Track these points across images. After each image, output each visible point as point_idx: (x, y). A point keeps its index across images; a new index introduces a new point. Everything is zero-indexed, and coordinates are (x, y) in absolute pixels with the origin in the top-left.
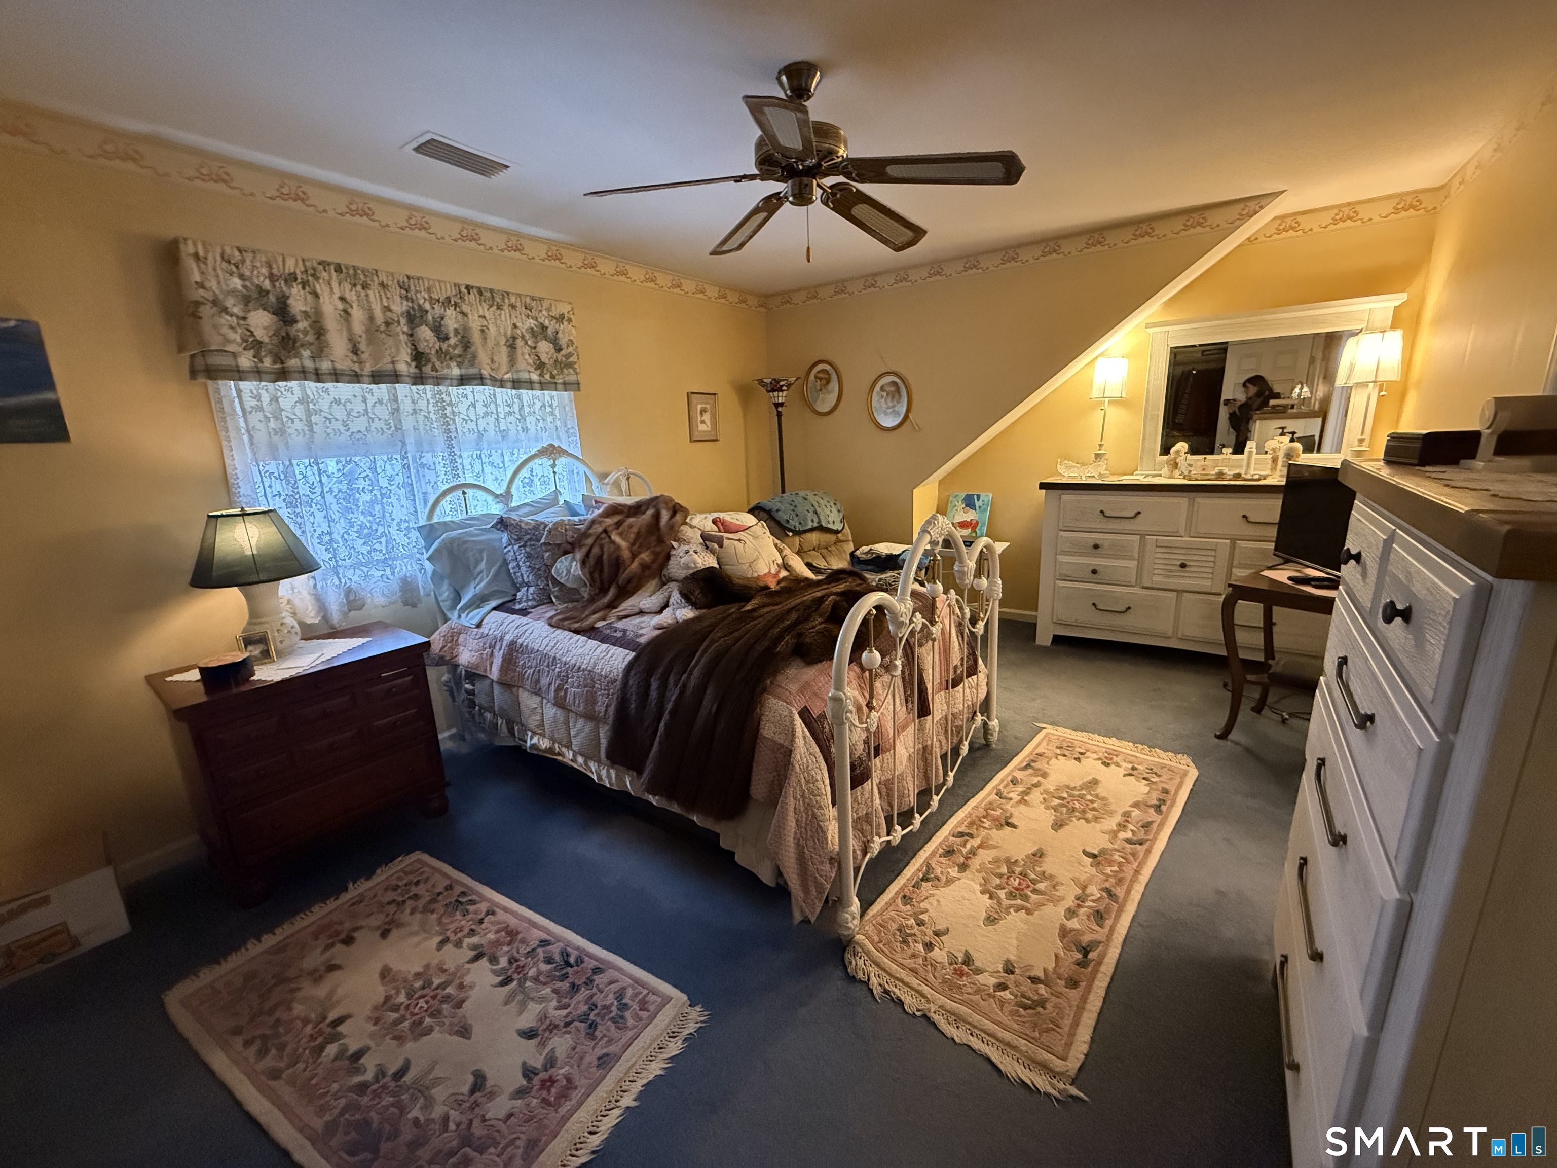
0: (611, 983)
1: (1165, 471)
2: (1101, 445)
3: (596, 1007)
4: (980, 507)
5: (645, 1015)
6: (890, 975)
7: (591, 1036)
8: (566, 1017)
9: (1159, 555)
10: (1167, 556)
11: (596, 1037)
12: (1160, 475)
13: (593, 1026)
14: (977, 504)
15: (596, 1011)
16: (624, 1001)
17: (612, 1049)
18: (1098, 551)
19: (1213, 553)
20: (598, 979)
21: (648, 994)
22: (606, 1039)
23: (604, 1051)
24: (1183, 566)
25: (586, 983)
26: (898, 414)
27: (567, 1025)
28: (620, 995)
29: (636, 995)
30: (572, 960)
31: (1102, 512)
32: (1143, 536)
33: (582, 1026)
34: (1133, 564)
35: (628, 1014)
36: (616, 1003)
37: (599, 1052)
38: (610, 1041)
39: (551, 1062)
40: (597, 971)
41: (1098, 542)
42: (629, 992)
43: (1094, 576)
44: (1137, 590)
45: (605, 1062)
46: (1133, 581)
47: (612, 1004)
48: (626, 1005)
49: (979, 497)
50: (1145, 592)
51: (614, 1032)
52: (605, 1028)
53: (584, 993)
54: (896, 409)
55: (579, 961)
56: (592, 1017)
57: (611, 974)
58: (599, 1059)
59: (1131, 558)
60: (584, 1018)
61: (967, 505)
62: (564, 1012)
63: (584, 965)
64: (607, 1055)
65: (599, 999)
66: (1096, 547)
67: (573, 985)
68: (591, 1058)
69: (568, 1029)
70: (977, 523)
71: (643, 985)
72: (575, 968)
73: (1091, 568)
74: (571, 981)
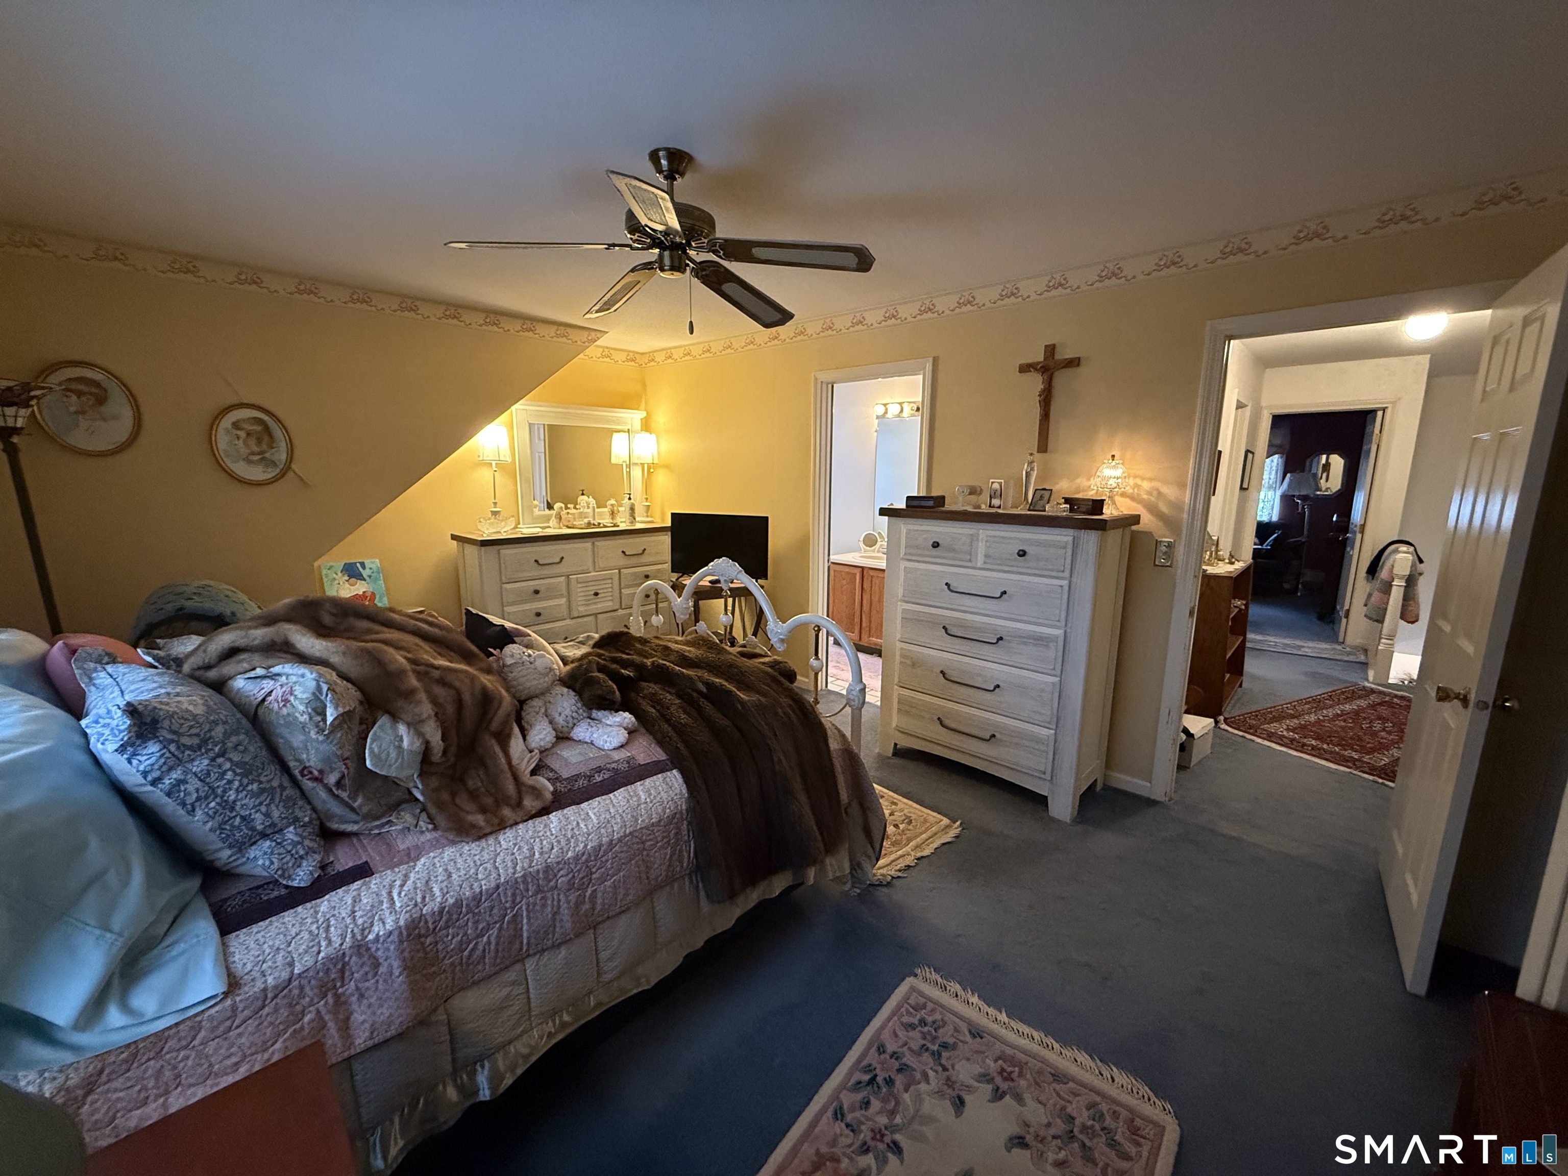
0: (896, 1036)
1: (553, 522)
2: (495, 504)
3: (924, 1045)
4: (370, 577)
5: (930, 1005)
6: (887, 865)
7: (954, 1047)
8: (936, 1072)
9: (579, 590)
10: (585, 589)
11: (955, 1043)
12: (549, 527)
13: (945, 1046)
14: (365, 573)
15: (929, 1045)
16: (916, 1022)
17: (964, 1028)
18: (538, 596)
19: (610, 581)
20: (891, 1047)
21: (908, 1004)
22: (955, 1034)
23: (967, 1033)
24: (596, 594)
25: (897, 1059)
26: (274, 464)
27: (945, 1069)
28: (911, 1027)
29: (908, 1012)
30: (867, 1077)
31: (536, 561)
32: (568, 576)
33: (945, 1054)
34: (563, 601)
35: (930, 1019)
36: (920, 1028)
37: (968, 1038)
38: (956, 1030)
39: (985, 1078)
40: (881, 1049)
41: (538, 588)
42: (906, 1019)
43: (539, 618)
44: (568, 622)
45: (977, 1033)
46: (566, 616)
47: (921, 1032)
48: (920, 1021)
49: (363, 565)
50: (574, 621)
51: (949, 1028)
52: (946, 1034)
53: (909, 1059)
54: (267, 455)
55: (869, 1069)
56: (935, 1048)
57: (886, 1035)
58: (975, 1037)
59: (561, 596)
60: (937, 1056)
61: (350, 576)
62: (931, 1074)
63: (875, 1064)
64: (970, 1032)
65: (915, 1046)
66: (537, 592)
67: (900, 1070)
68: (975, 1044)
69: (950, 1067)
70: (373, 594)
71: (899, 1007)
72: (878, 1071)
73: (534, 611)
74: (895, 1072)
